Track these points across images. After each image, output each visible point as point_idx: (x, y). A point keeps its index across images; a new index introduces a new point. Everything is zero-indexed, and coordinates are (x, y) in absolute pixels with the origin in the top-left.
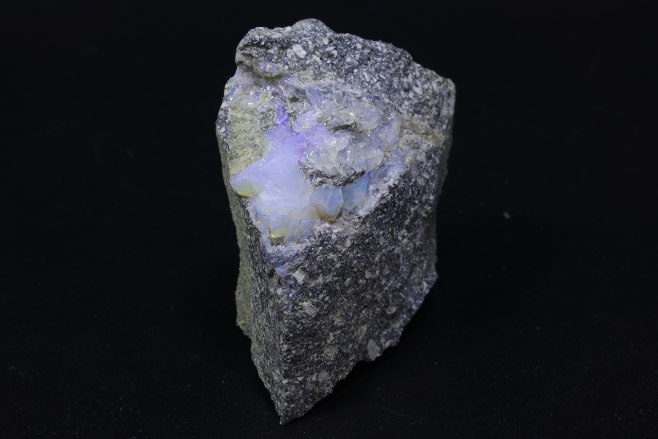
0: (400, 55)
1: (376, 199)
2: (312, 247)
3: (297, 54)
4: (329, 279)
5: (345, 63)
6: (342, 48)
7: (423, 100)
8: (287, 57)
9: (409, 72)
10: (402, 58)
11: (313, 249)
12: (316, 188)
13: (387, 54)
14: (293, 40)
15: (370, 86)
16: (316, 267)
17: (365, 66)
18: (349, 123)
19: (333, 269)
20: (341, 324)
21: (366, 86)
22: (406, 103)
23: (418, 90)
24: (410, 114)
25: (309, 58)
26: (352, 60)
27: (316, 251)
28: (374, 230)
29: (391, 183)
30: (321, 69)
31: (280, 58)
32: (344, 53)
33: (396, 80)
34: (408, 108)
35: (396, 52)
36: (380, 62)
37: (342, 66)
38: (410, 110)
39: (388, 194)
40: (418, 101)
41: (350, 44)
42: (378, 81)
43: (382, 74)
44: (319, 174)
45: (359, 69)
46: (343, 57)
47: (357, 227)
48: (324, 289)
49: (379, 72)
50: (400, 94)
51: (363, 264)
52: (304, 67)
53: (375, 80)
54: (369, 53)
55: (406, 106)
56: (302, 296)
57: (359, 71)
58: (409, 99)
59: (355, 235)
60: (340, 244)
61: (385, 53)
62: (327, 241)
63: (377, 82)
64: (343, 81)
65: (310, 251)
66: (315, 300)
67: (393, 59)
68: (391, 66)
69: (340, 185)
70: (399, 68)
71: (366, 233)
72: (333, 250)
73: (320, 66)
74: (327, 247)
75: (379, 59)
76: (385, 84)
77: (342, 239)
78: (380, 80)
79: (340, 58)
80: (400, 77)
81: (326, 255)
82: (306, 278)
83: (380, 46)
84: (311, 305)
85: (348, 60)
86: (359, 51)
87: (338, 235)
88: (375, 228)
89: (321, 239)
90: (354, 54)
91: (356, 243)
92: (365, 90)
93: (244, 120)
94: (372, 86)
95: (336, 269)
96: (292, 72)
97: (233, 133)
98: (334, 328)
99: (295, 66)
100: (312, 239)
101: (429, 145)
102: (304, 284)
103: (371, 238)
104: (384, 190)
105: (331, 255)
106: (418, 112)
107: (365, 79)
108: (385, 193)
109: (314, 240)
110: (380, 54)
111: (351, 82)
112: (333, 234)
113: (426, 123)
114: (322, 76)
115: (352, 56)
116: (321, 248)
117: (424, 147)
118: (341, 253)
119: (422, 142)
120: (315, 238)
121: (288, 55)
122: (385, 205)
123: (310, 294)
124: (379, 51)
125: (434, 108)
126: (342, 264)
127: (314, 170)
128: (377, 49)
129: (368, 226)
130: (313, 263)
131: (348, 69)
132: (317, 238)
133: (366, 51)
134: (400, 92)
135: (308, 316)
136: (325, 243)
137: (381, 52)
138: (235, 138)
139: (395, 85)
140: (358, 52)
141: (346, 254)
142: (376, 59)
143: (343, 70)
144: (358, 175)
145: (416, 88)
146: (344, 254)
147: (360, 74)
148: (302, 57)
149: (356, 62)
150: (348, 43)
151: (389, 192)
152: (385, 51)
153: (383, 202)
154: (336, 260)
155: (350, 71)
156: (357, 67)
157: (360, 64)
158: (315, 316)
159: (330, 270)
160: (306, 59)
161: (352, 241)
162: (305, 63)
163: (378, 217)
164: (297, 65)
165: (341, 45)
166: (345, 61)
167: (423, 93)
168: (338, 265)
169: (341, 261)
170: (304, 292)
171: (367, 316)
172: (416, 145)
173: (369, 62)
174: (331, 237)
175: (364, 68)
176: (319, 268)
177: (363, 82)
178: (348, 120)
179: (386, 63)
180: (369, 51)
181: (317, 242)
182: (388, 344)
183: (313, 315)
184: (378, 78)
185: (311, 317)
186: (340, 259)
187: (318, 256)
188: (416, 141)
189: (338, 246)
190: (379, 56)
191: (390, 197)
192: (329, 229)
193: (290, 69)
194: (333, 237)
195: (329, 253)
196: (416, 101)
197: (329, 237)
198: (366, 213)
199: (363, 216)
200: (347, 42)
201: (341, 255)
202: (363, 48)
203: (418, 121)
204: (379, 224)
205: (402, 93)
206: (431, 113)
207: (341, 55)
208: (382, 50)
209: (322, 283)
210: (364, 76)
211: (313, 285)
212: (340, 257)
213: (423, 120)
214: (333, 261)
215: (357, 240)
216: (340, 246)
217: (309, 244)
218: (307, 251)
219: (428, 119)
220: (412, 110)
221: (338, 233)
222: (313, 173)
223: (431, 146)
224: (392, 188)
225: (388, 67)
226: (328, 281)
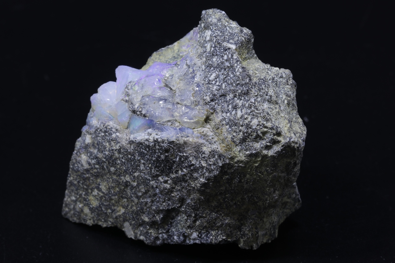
0: (243, 84)
1: (143, 137)
2: (98, 128)
3: (207, 37)
4: (100, 155)
5: (211, 59)
6: (218, 50)
7: (237, 121)
8: (204, 34)
9: (243, 98)
10: (244, 87)
11: (99, 130)
12: (122, 101)
13: (237, 77)
14: (211, 27)
15: (207, 82)
16: (96, 142)
17: (219, 71)
18: (173, 89)
19: (104, 152)
20: (104, 191)
21: (205, 81)
22: (228, 114)
23: (239, 114)
24: (224, 122)
25: (208, 43)
26: (215, 61)
27: (99, 133)
28: (136, 155)
29: (156, 137)
30: (205, 54)
31: (202, 32)
32: (215, 54)
33: (231, 95)
34: (226, 117)
35: (243, 81)
36: (231, 78)
37: (209, 60)
38: (227, 120)
39: (152, 141)
40: (233, 119)
41: (222, 52)
42: (219, 85)
43: (225, 85)
44: (128, 95)
45: (214, 70)
46: (213, 55)
47: (126, 142)
48: (95, 159)
49: (224, 82)
50: (228, 106)
51: (125, 168)
52: (203, 46)
53: (217, 84)
54: (228, 67)
55: (226, 116)
56: (85, 151)
57: (212, 70)
58: (231, 114)
59: (123, 145)
60: (114, 143)
61: (237, 75)
62: (109, 134)
63: (217, 86)
64: (204, 69)
65: (97, 130)
66: (90, 161)
67: (238, 82)
68: (234, 85)
69: (130, 111)
70: (237, 90)
71: (129, 151)
72: (109, 142)
73: (206, 51)
74: (107, 137)
75: (232, 76)
76: (221, 91)
77: (116, 141)
78: (220, 86)
79: (211, 54)
80: (235, 96)
81: (103, 141)
82: (91, 144)
83: (238, 68)
84: (86, 160)
85: (214, 60)
86: (223, 59)
87: (117, 137)
88: (137, 154)
89: (105, 129)
90: (219, 59)
91: (122, 150)
92: (203, 82)
93: (174, 52)
94: (209, 83)
95: (105, 154)
96: (198, 44)
97: (162, 53)
98: (99, 190)
99: (201, 42)
100: (102, 125)
101: (218, 148)
102: (87, 145)
103: (133, 157)
104: (152, 137)
105: (107, 144)
106: (230, 127)
107: (210, 77)
108: (151, 140)
109: (102, 126)
110: (234, 73)
111: (205, 73)
112: (115, 134)
113: (230, 136)
114: (201, 57)
115: (218, 59)
116: (103, 134)
117: (214, 146)
118: (112, 148)
119: (215, 143)
120: (104, 126)
121: (205, 34)
122: (148, 146)
123: (89, 154)
124: (235, 71)
125: (241, 133)
126: (109, 154)
127: (128, 91)
128: (235, 69)
129: (132, 148)
130: (96, 138)
131: (210, 64)
132: (105, 127)
133: (227, 64)
134: (229, 105)
135: (82, 165)
136: (107, 134)
137: (236, 73)
138: (160, 56)
139: (228, 98)
140: (221, 60)
141: (114, 151)
142: (230, 73)
143: (208, 63)
144: (141, 114)
145: (240, 112)
146: (112, 150)
147: (211, 72)
148: (207, 40)
149: (216, 64)
150: (222, 51)
151: (153, 141)
152: (238, 74)
153: (147, 143)
154: (107, 149)
155: (210, 66)
156: (214, 68)
157: (217, 67)
158: (86, 169)
159: (102, 152)
160: (206, 43)
161: (119, 147)
162: (205, 44)
163: (141, 149)
164: (202, 42)
165: (218, 48)
166: (212, 59)
167: (241, 118)
168: (107, 153)
169: (110, 152)
170: (86, 150)
171: (126, 205)
172: (210, 141)
173: (223, 71)
174: (112, 134)
175: (218, 72)
176: (97, 144)
177: (207, 77)
178: (173, 86)
179: (233, 81)
180: (229, 65)
181: (103, 129)
182: (142, 238)
183: (86, 167)
184: (220, 84)
185: (84, 167)
186: (109, 151)
187: (99, 137)
188: (210, 138)
189: (112, 143)
190: (234, 74)
191: (151, 144)
192: (116, 130)
193: (199, 41)
194: (113, 135)
195: (107, 142)
196: (232, 118)
197: (111, 133)
198: (133, 139)
199: (131, 140)
200: (222, 49)
201: (111, 149)
202: (226, 60)
203: (225, 131)
204: (142, 155)
205: (230, 106)
206: (239, 135)
207: (213, 53)
208: (237, 72)
209: (95, 154)
210: (211, 75)
211: (92, 151)
212: (110, 149)
213: (229, 133)
214: (105, 148)
215: (123, 150)
216: (113, 144)
217: (98, 126)
218: (96, 129)
219: (234, 136)
220: (227, 121)
221: (117, 136)
222: (128, 92)
223: (218, 150)
224: (155, 140)
225: (232, 84)
226: (98, 156)
